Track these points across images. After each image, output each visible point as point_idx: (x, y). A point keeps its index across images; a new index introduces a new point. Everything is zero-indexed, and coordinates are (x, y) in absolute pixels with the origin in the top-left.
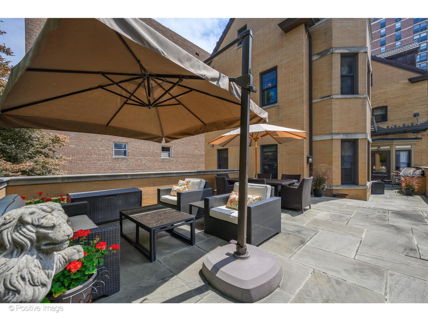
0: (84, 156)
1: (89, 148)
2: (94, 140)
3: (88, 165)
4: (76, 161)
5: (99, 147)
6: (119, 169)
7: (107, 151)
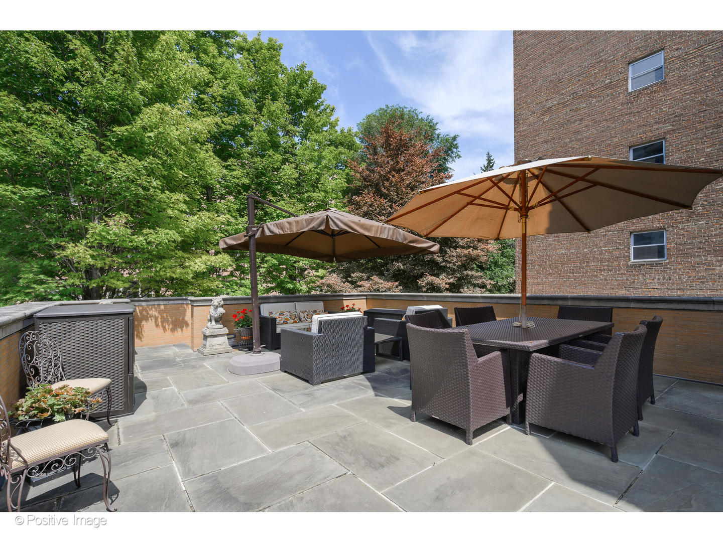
0: (577, 265)
1: (585, 250)
3: (583, 279)
5: (601, 247)
6: (643, 287)
7: (616, 252)
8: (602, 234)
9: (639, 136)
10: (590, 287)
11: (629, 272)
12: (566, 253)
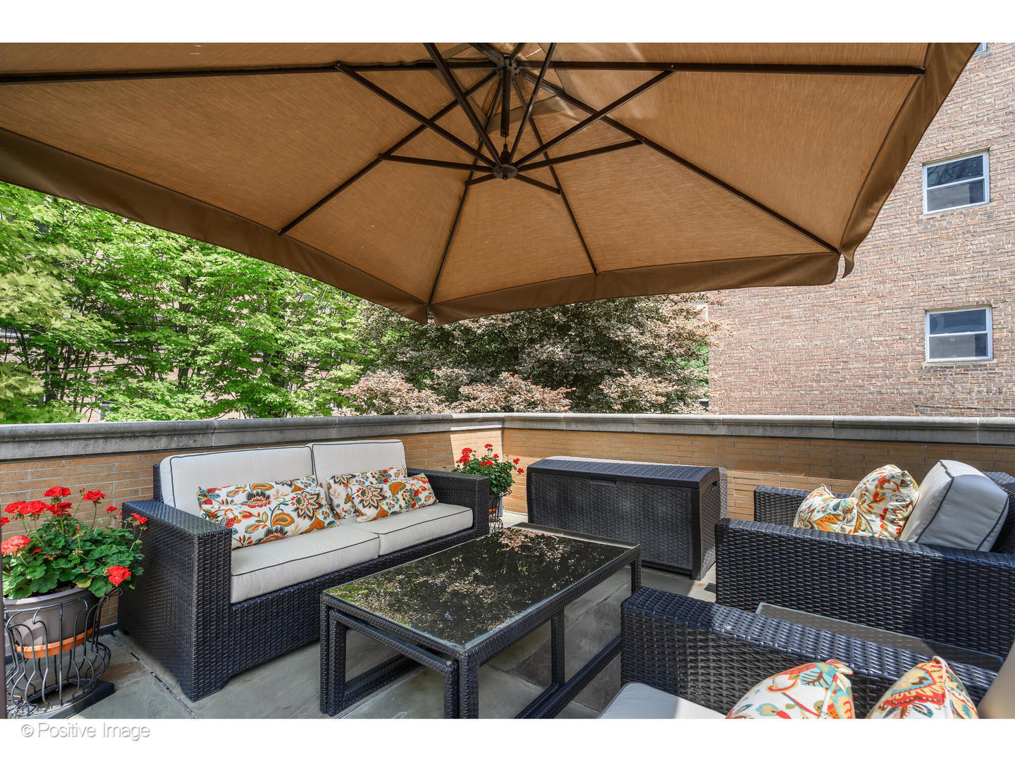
0: (826, 367)
1: (841, 341)
2: (856, 314)
3: (837, 393)
4: (805, 382)
5: (870, 336)
6: (950, 406)
7: (899, 345)
8: (873, 313)
9: (940, 145)
10: (850, 406)
11: (924, 379)
12: (803, 346)
